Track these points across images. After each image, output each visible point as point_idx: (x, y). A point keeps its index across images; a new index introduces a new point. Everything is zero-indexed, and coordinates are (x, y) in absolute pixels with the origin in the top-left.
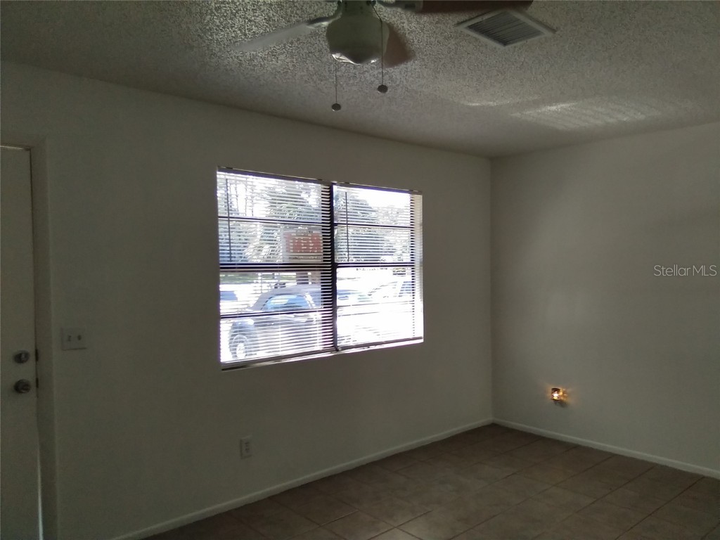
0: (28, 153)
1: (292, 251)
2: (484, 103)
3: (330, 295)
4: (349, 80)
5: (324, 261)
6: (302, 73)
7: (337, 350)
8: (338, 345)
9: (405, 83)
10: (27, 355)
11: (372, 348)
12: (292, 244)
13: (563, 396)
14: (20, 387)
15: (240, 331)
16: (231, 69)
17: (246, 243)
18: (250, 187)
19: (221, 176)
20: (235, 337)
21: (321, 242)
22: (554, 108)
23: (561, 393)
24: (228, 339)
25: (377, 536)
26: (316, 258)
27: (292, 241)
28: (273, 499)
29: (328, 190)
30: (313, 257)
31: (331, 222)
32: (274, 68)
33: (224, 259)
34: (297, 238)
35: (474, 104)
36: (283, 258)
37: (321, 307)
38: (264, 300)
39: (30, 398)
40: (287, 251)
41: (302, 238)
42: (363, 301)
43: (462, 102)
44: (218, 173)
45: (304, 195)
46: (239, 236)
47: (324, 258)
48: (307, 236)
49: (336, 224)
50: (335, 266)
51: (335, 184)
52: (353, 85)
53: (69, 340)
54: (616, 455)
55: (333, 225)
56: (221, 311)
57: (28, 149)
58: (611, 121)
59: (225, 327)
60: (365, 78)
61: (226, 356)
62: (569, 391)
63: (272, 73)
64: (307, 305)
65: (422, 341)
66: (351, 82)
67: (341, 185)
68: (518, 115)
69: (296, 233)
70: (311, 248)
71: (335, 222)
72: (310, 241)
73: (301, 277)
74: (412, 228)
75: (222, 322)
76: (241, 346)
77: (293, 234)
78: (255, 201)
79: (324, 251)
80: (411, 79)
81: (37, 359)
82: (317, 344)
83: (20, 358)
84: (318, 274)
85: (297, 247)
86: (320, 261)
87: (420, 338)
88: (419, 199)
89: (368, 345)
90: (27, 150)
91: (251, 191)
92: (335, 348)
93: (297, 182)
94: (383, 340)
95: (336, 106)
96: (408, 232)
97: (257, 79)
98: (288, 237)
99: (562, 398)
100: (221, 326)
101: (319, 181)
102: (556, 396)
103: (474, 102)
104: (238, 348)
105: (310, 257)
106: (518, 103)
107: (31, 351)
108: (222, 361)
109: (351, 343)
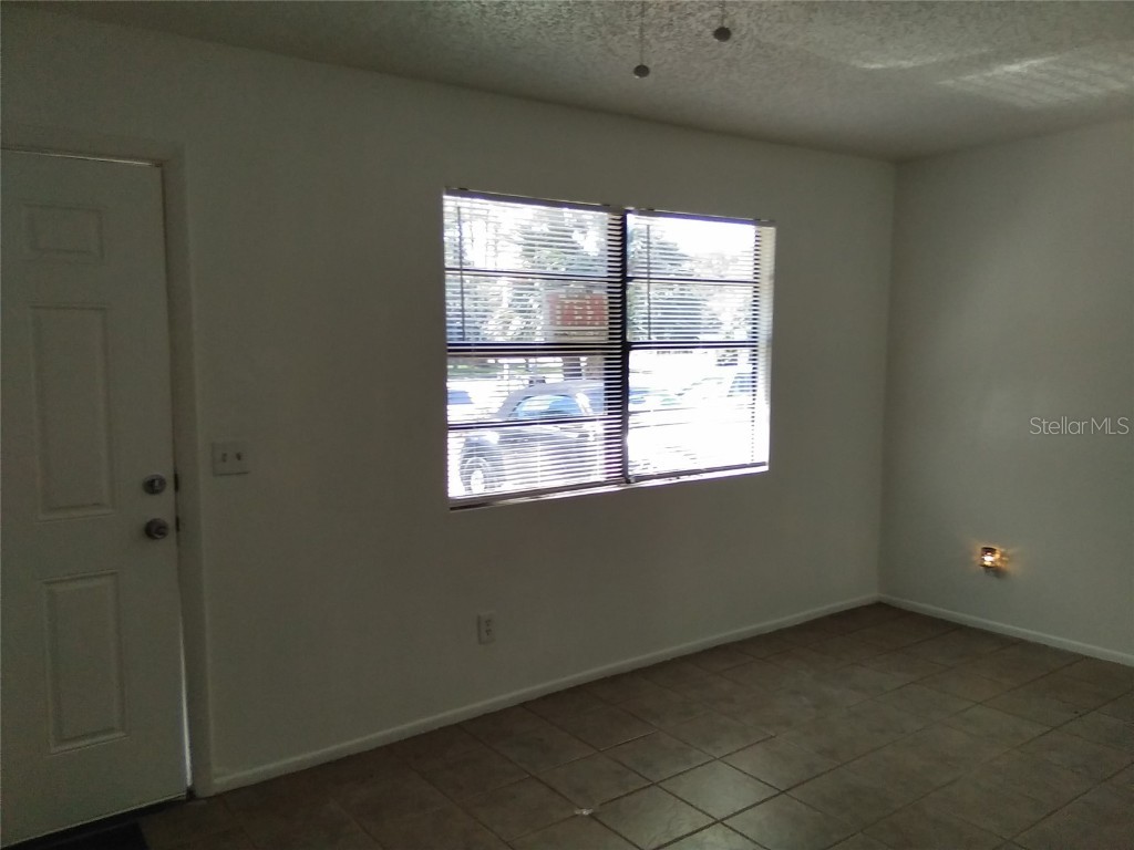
0: (158, 170)
1: (558, 323)
2: (892, 63)
3: (619, 394)
4: (662, 32)
5: (610, 339)
6: (584, 23)
7: (628, 482)
8: (630, 473)
9: (756, 32)
10: (162, 482)
11: (684, 479)
12: (559, 312)
13: (1000, 560)
14: (153, 530)
15: (477, 450)
16: (468, 23)
17: (485, 317)
18: (493, 225)
19: (450, 203)
20: (470, 459)
21: (606, 307)
22: (1015, 68)
23: (997, 556)
24: (459, 462)
25: (688, 771)
26: (598, 333)
27: (558, 307)
28: (526, 706)
29: (619, 222)
30: (592, 333)
31: (621, 276)
32: (538, 17)
33: (453, 337)
34: (567, 302)
35: (873, 67)
36: (546, 334)
37: (603, 413)
38: (514, 401)
39: (167, 545)
40: (552, 324)
41: (575, 301)
42: (668, 405)
43: (853, 63)
44: (445, 197)
45: (576, 236)
46: (476, 305)
47: (610, 334)
48: (583, 299)
49: (631, 279)
50: (627, 348)
51: (630, 212)
52: (667, 39)
53: (224, 461)
54: (1086, 657)
55: (625, 280)
56: (449, 419)
57: (159, 164)
58: (1119, 86)
59: (455, 443)
60: (688, 26)
61: (456, 489)
62: (1010, 552)
63: (534, 26)
64: (580, 411)
65: (766, 468)
66: (664, 34)
67: (641, 213)
68: (950, 82)
69: (567, 293)
70: (590, 318)
71: (629, 275)
72: (589, 307)
73: (571, 365)
74: (755, 283)
75: (451, 435)
76: (478, 474)
77: (561, 296)
78: (499, 248)
79: (611, 323)
80: (767, 25)
81: (177, 488)
82: (597, 471)
83: (152, 487)
84: (599, 360)
85: (567, 317)
86: (604, 339)
87: (763, 464)
88: (769, 233)
89: (677, 474)
90: (157, 166)
91: (493, 231)
92: (625, 478)
93: (566, 210)
94: (702, 467)
95: (642, 70)
96: (748, 291)
97: (508, 37)
98: (554, 301)
99: (999, 564)
100: (449, 441)
101: (605, 208)
102: (988, 559)
103: (872, 62)
104: (473, 477)
105: (587, 333)
106: (952, 61)
107: (167, 475)
108: (450, 495)
109: (650, 472)
